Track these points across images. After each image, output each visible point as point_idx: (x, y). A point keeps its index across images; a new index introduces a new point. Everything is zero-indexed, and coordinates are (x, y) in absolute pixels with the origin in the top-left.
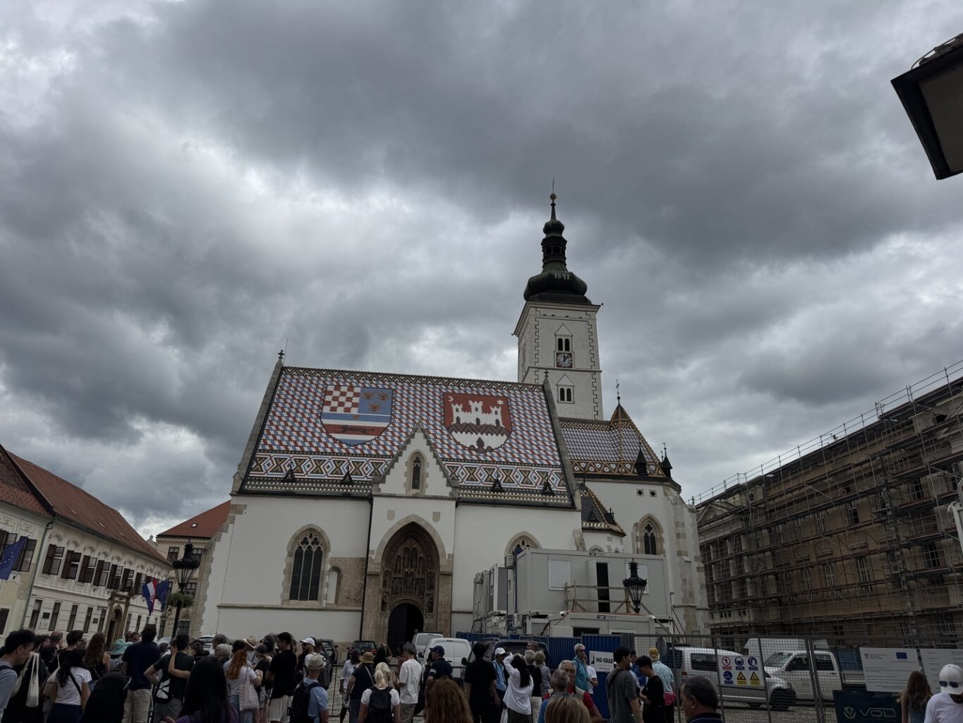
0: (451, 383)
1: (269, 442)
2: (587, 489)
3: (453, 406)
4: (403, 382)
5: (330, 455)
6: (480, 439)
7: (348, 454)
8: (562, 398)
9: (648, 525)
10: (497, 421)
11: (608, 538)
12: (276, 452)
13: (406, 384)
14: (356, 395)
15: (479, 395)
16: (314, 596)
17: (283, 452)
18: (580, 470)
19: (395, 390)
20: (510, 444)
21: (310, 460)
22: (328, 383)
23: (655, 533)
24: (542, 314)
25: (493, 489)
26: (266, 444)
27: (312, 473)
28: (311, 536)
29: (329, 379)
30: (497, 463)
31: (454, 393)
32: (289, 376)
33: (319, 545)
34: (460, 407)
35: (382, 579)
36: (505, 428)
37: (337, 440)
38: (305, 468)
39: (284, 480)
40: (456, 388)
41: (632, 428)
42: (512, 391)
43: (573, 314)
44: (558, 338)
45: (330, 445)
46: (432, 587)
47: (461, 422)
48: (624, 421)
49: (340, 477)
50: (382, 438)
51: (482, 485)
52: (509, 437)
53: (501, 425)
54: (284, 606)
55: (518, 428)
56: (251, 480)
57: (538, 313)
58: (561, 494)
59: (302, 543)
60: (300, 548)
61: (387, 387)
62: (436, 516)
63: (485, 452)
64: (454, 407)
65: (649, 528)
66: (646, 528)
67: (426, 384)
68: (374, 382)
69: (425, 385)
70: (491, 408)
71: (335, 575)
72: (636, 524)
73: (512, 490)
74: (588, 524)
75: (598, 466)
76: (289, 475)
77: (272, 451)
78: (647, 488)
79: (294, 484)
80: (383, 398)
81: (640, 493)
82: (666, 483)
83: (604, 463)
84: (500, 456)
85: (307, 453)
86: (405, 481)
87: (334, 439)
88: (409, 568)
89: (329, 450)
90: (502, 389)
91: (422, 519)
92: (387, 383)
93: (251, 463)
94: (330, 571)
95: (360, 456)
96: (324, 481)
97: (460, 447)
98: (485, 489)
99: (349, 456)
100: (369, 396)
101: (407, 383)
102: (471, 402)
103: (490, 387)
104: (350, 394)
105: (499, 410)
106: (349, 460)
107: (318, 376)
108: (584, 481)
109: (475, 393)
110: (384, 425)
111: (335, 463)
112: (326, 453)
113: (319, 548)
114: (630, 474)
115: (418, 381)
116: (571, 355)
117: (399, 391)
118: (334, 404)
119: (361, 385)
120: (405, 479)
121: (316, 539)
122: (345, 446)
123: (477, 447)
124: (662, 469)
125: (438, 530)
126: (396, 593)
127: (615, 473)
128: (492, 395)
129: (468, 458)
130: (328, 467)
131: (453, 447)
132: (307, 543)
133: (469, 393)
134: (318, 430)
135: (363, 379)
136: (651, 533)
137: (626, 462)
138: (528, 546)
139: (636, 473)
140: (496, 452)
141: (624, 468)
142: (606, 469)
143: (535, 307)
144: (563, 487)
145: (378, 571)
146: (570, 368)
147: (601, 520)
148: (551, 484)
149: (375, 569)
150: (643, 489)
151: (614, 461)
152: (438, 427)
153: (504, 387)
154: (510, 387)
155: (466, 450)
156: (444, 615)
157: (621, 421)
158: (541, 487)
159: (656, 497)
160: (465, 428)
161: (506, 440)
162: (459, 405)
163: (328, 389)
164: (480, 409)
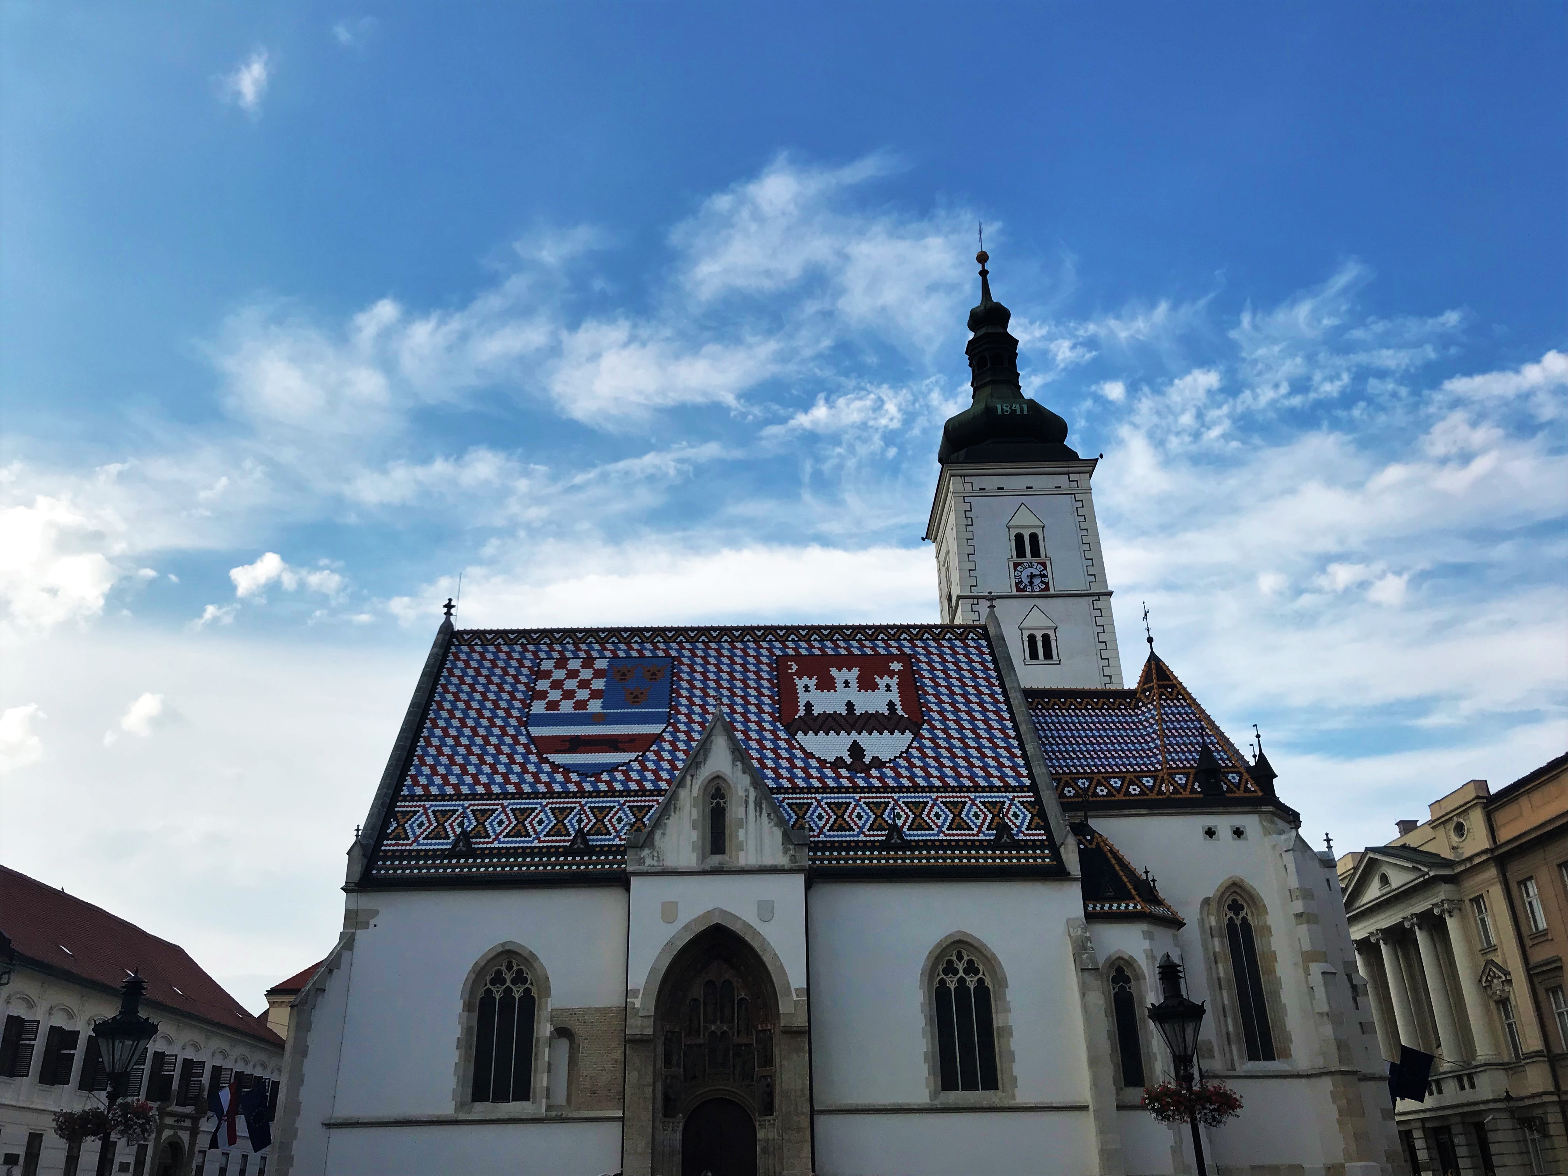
0: (793, 636)
1: (423, 780)
2: (1093, 832)
3: (797, 681)
4: (693, 641)
5: (544, 796)
6: (855, 741)
7: (582, 793)
8: (1034, 655)
9: (1234, 901)
10: (891, 705)
11: (1143, 932)
12: (436, 798)
13: (700, 645)
14: (598, 674)
15: (851, 654)
16: (523, 1093)
17: (451, 798)
18: (1077, 795)
19: (678, 658)
20: (920, 749)
21: (504, 811)
22: (542, 655)
23: (1249, 918)
24: (976, 487)
25: (884, 846)
26: (416, 783)
27: (508, 835)
28: (510, 967)
29: (544, 648)
30: (893, 790)
31: (799, 655)
32: (465, 649)
33: (527, 986)
34: (812, 683)
35: (660, 1049)
36: (910, 717)
37: (559, 766)
38: (492, 826)
39: (450, 854)
40: (803, 644)
41: (1184, 699)
42: (919, 643)
43: (1039, 482)
44: (1014, 532)
45: (544, 778)
46: (768, 1061)
47: (815, 713)
48: (1166, 687)
49: (564, 842)
50: (651, 756)
51: (862, 837)
52: (917, 736)
53: (900, 712)
54: (460, 1117)
55: (936, 716)
56: (385, 858)
57: (968, 487)
58: (1034, 845)
59: (493, 982)
60: (488, 992)
61: (661, 654)
62: (767, 910)
64: (800, 683)
65: (1236, 907)
66: (1230, 908)
67: (742, 641)
68: (635, 646)
69: (739, 645)
70: (878, 680)
71: (563, 1045)
72: (1206, 901)
73: (928, 845)
74: (1099, 905)
75: (1116, 783)
76: (461, 844)
77: (428, 796)
78: (1224, 823)
79: (471, 861)
80: (653, 675)
81: (1210, 833)
82: (1265, 809)
83: (1129, 776)
84: (899, 775)
85: (498, 797)
86: (695, 839)
87: (552, 764)
88: (718, 1023)
89: (542, 788)
90: (898, 640)
91: (736, 918)
92: (661, 646)
93: (386, 824)
94: (551, 1038)
95: (605, 794)
96: (531, 852)
97: (814, 763)
98: (870, 846)
99: (582, 797)
100: (624, 675)
101: (703, 642)
102: (834, 671)
103: (873, 638)
104: (586, 674)
105: (894, 682)
106: (582, 806)
107: (522, 644)
108: (1086, 818)
109: (843, 652)
110: (655, 729)
111: (553, 814)
112: (536, 795)
113: (527, 991)
114: (1186, 794)
115: (726, 637)
116: (1044, 564)
117: (686, 661)
118: (555, 695)
119: (608, 654)
120: (694, 836)
121: (520, 972)
122: (574, 777)
123: (849, 761)
124: (1253, 779)
126: (694, 1078)
127: (1153, 796)
128: (878, 654)
129: (831, 783)
130: (540, 822)
131: (799, 763)
132: (504, 981)
133: (830, 652)
134: (520, 749)
135: (613, 643)
136: (1240, 917)
137: (1176, 771)
138: (970, 962)
139: (1199, 793)
140: (889, 767)
141: (1172, 785)
142: (1134, 790)
143: (961, 476)
144: (1038, 832)
145: (649, 1031)
146: (1045, 593)
147: (1126, 896)
148: (1013, 826)
149: (643, 1028)
150: (1216, 826)
151: (1149, 770)
152: (767, 726)
153: (904, 635)
154: (916, 635)
155: (827, 768)
156: (795, 1118)
157: (1160, 686)
158: (990, 835)
159: (1246, 839)
160: (823, 724)
161: (912, 743)
162: (811, 679)
163: (542, 668)
164: (854, 684)
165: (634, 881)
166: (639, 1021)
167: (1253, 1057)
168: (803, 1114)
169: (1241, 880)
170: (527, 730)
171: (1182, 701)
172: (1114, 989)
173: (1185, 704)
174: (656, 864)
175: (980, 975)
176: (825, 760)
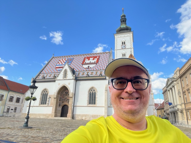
0: (88, 55)
4: (77, 56)
8: (123, 56)
10: (95, 62)
16: (46, 104)
17: (45, 73)
20: (96, 66)
21: (49, 75)
24: (118, 37)
26: (43, 72)
27: (48, 77)
29: (61, 58)
30: (91, 71)
32: (54, 59)
35: (59, 99)
36: (97, 63)
42: (102, 54)
43: (126, 35)
45: (55, 71)
52: (96, 64)
53: (96, 62)
54: (39, 106)
55: (100, 62)
56: (36, 80)
58: (104, 76)
59: (44, 92)
62: (69, 84)
63: (89, 68)
64: (86, 60)
68: (71, 57)
73: (91, 77)
79: (44, 80)
80: (71, 60)
85: (50, 73)
86: (63, 76)
88: (66, 96)
90: (99, 54)
91: (66, 85)
92: (73, 57)
94: (49, 98)
97: (83, 68)
98: (85, 77)
100: (68, 60)
102: (90, 58)
103: (96, 54)
104: (64, 60)
105: (96, 59)
106: (57, 74)
112: (53, 73)
113: (47, 93)
117: (75, 58)
118: (60, 63)
119: (67, 58)
121: (47, 91)
122: (58, 71)
123: (87, 68)
125: (69, 87)
126: (63, 102)
128: (96, 56)
129: (84, 70)
130: (52, 76)
134: (54, 68)
140: (91, 68)
143: (116, 35)
146: (125, 48)
148: (102, 74)
149: (55, 97)
152: (80, 65)
157: (130, 57)
158: (99, 75)
160: (86, 64)
163: (60, 60)
164: (92, 59)
165: (56, 81)
168: (72, 106)
174: (58, 79)
175: (95, 91)
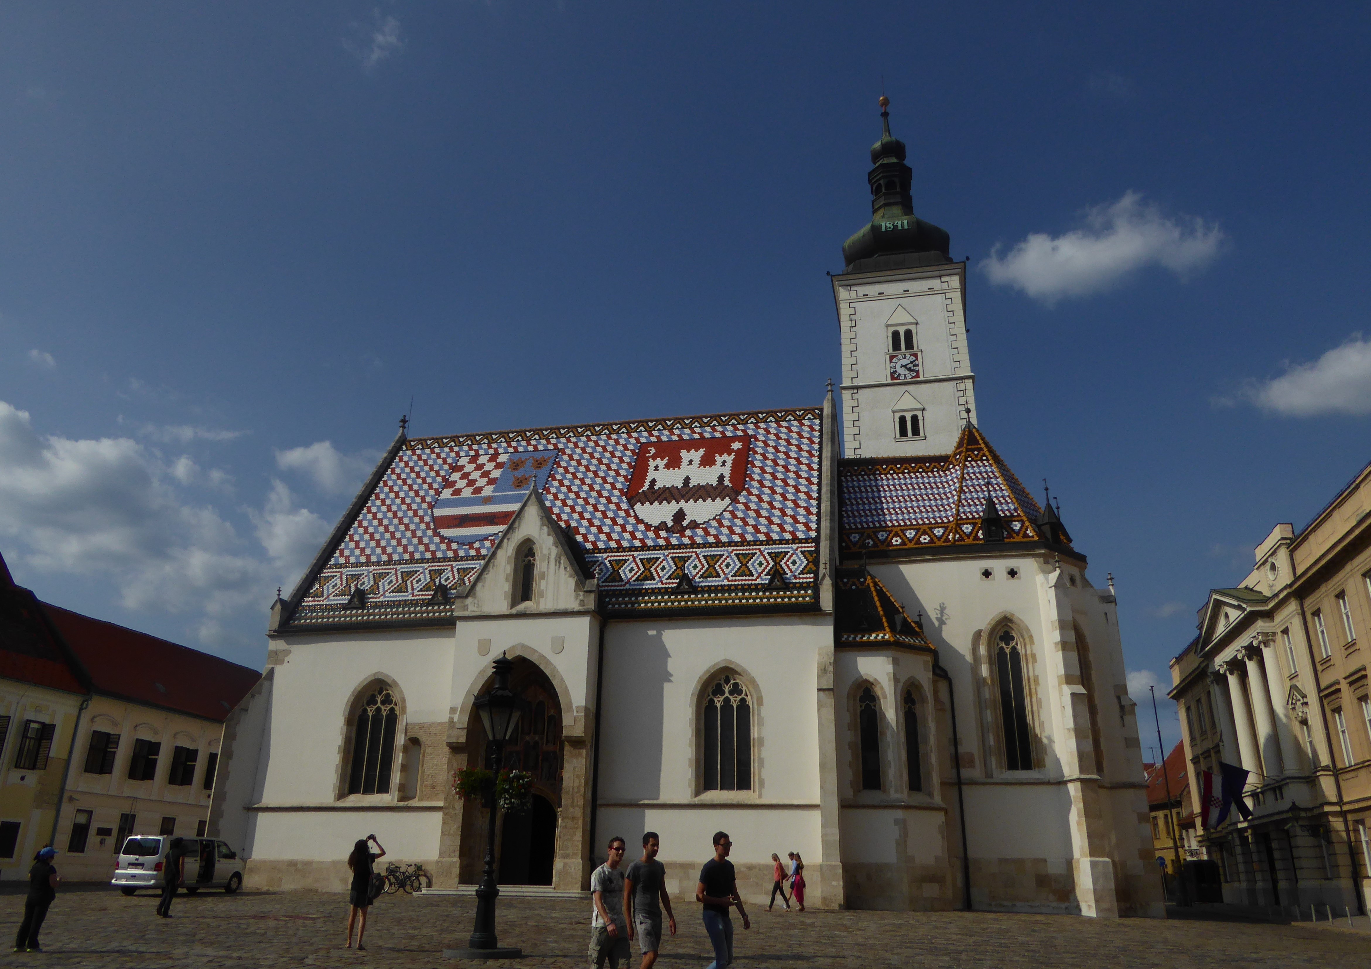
0: (660, 426)
1: (347, 553)
2: (865, 577)
3: (651, 462)
4: (579, 436)
5: (428, 561)
6: (681, 508)
7: (456, 558)
8: (903, 433)
9: (1003, 633)
10: (721, 478)
11: (890, 659)
12: (351, 566)
14: (499, 466)
16: (383, 787)
19: (562, 450)
20: (732, 512)
21: (396, 573)
22: (462, 454)
24: (860, 294)
25: (675, 592)
26: (342, 554)
27: (392, 592)
28: (380, 692)
29: (466, 448)
30: (699, 546)
32: (409, 452)
33: (391, 706)
36: (731, 488)
37: (446, 538)
38: (384, 586)
39: (347, 607)
40: (666, 432)
41: (987, 460)
42: (762, 425)
43: (917, 286)
44: (891, 329)
47: (656, 488)
49: (430, 596)
51: (659, 585)
52: (734, 501)
53: (727, 482)
54: (338, 805)
55: (755, 484)
56: (302, 611)
57: (853, 294)
58: (802, 586)
59: (368, 703)
60: (364, 711)
61: (551, 447)
62: (559, 645)
63: (685, 529)
64: (652, 464)
65: (1004, 638)
66: (1001, 638)
67: (618, 433)
68: (534, 442)
70: (717, 457)
71: (417, 751)
72: (979, 633)
73: (710, 590)
74: (852, 636)
76: (357, 599)
77: (347, 565)
78: (999, 566)
79: (360, 612)
80: (539, 464)
81: (987, 574)
82: (1037, 551)
83: (923, 528)
84: (707, 533)
85: (395, 563)
86: (508, 589)
87: (442, 537)
88: (532, 734)
89: (428, 556)
90: (745, 424)
91: (534, 651)
92: (554, 441)
93: (311, 585)
94: (405, 747)
95: (472, 559)
96: (404, 604)
97: (641, 527)
98: (663, 592)
99: (455, 561)
100: (518, 465)
101: (587, 436)
102: (683, 453)
103: (723, 424)
104: (489, 466)
107: (451, 446)
108: (865, 564)
109: (696, 436)
111: (430, 575)
112: (423, 560)
113: (392, 710)
114: (968, 541)
116: (916, 356)
117: (568, 451)
118: (461, 484)
119: (511, 450)
120: (508, 587)
121: (388, 695)
122: (454, 546)
123: (670, 524)
124: (1038, 526)
125: (558, 666)
127: (941, 544)
128: (724, 436)
129: (650, 543)
130: (419, 581)
131: (629, 528)
132: (376, 703)
133: (686, 437)
134: (423, 526)
135: (518, 440)
136: (1010, 646)
137: (965, 521)
138: (736, 685)
139: (981, 539)
140: (702, 528)
141: (958, 533)
142: (925, 539)
143: (847, 286)
144: (808, 576)
145: (463, 740)
146: (916, 380)
147: (879, 627)
148: (788, 572)
149: (458, 737)
150: (992, 568)
151: (943, 522)
152: (614, 500)
153: (752, 420)
154: (761, 419)
155: (650, 531)
156: (571, 810)
157: (967, 450)
158: (766, 579)
159: (1019, 578)
160: (658, 497)
161: (727, 507)
162: (662, 460)
163: (459, 464)
164: (696, 462)
165: (458, 625)
166: (455, 732)
167: (1012, 766)
168: (578, 806)
169: (1013, 615)
170: (432, 512)
171: (985, 462)
172: (861, 706)
173: (987, 464)
174: (475, 609)
175: (743, 696)
176: (651, 526)
